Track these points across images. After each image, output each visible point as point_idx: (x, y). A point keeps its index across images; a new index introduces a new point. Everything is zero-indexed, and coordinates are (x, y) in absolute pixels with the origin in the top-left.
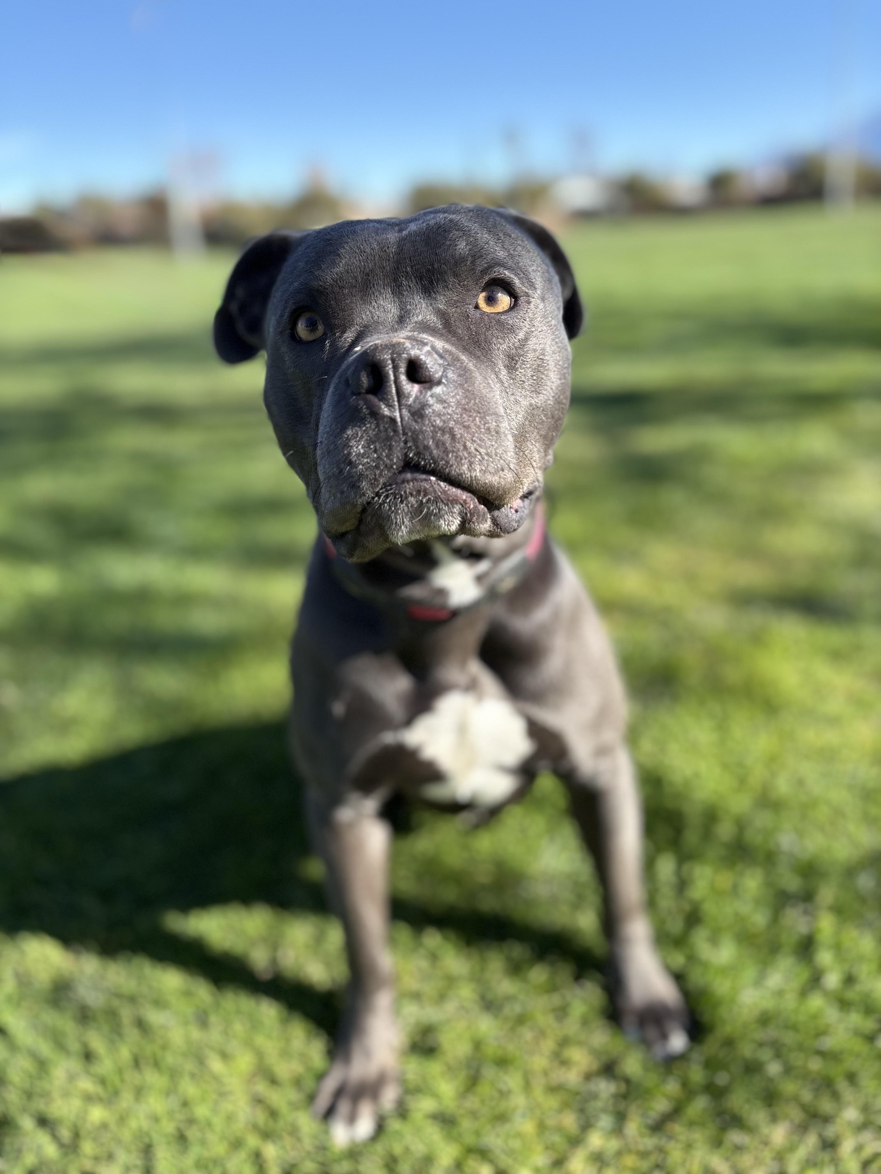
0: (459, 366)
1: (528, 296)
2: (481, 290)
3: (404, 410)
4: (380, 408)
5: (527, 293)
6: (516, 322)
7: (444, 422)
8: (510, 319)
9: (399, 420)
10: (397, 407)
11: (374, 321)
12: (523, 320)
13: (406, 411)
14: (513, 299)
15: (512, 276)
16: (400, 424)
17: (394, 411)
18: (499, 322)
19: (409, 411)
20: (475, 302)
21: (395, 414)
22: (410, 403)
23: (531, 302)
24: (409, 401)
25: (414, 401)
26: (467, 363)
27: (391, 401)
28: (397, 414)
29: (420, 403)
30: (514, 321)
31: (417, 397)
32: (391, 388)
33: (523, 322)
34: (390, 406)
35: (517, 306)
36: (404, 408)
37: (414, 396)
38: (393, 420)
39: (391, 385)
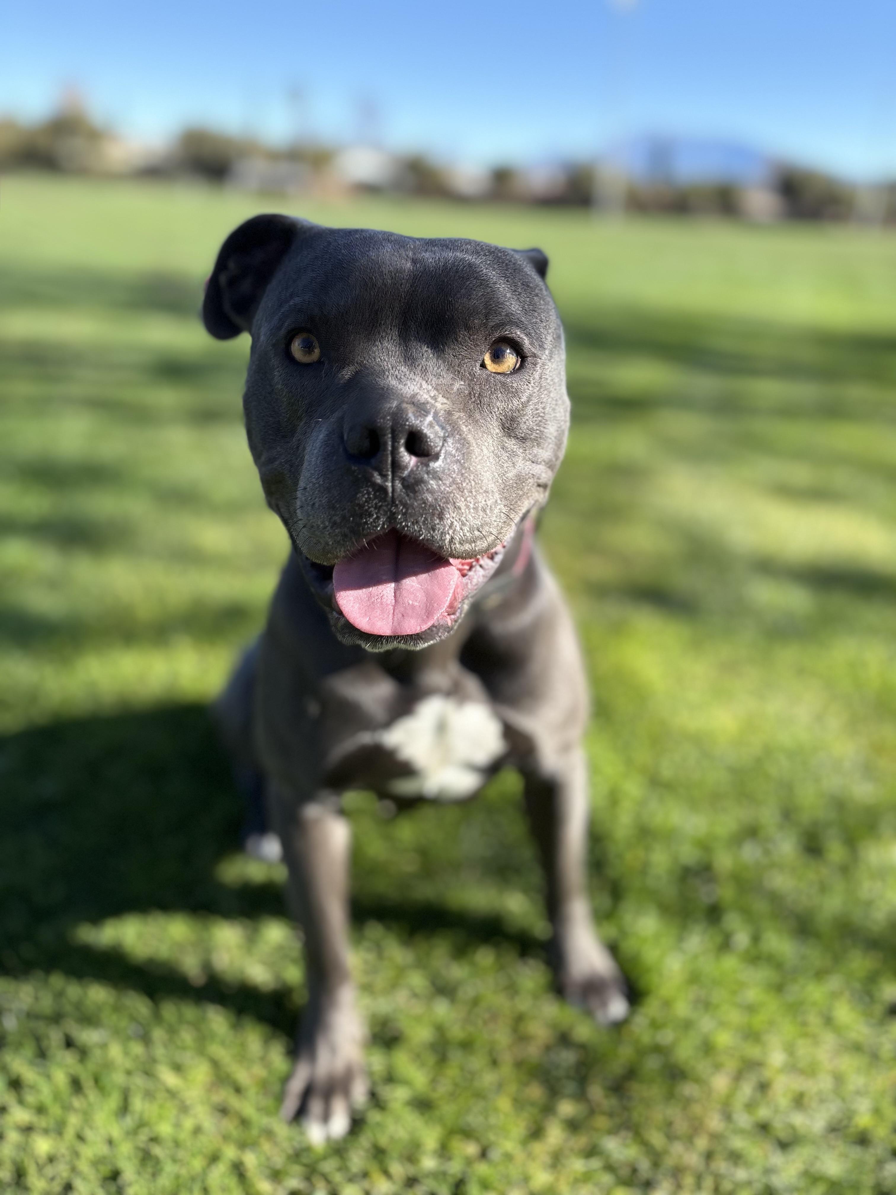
0: (458, 438)
1: (535, 357)
2: (489, 347)
3: (397, 482)
4: (372, 476)
5: (535, 354)
6: (520, 385)
7: (436, 499)
8: (515, 382)
9: (390, 490)
10: (390, 477)
11: (376, 363)
12: (528, 383)
13: (399, 483)
14: (521, 359)
15: (522, 336)
16: (390, 495)
17: (386, 481)
18: (504, 384)
19: (403, 484)
20: (482, 359)
21: (387, 484)
22: (404, 475)
23: (538, 363)
24: (403, 473)
25: (409, 476)
26: (466, 435)
27: (384, 470)
28: (389, 484)
29: (414, 478)
30: (518, 384)
31: (412, 470)
32: (387, 458)
33: (527, 385)
34: (384, 476)
35: (523, 368)
36: (397, 480)
37: (409, 469)
38: (384, 490)
39: (387, 455)
